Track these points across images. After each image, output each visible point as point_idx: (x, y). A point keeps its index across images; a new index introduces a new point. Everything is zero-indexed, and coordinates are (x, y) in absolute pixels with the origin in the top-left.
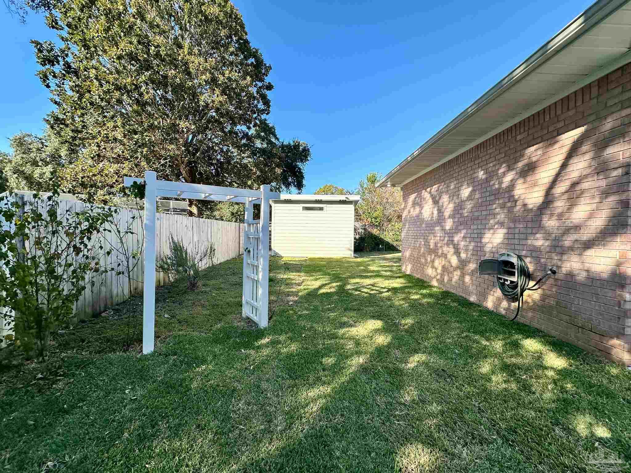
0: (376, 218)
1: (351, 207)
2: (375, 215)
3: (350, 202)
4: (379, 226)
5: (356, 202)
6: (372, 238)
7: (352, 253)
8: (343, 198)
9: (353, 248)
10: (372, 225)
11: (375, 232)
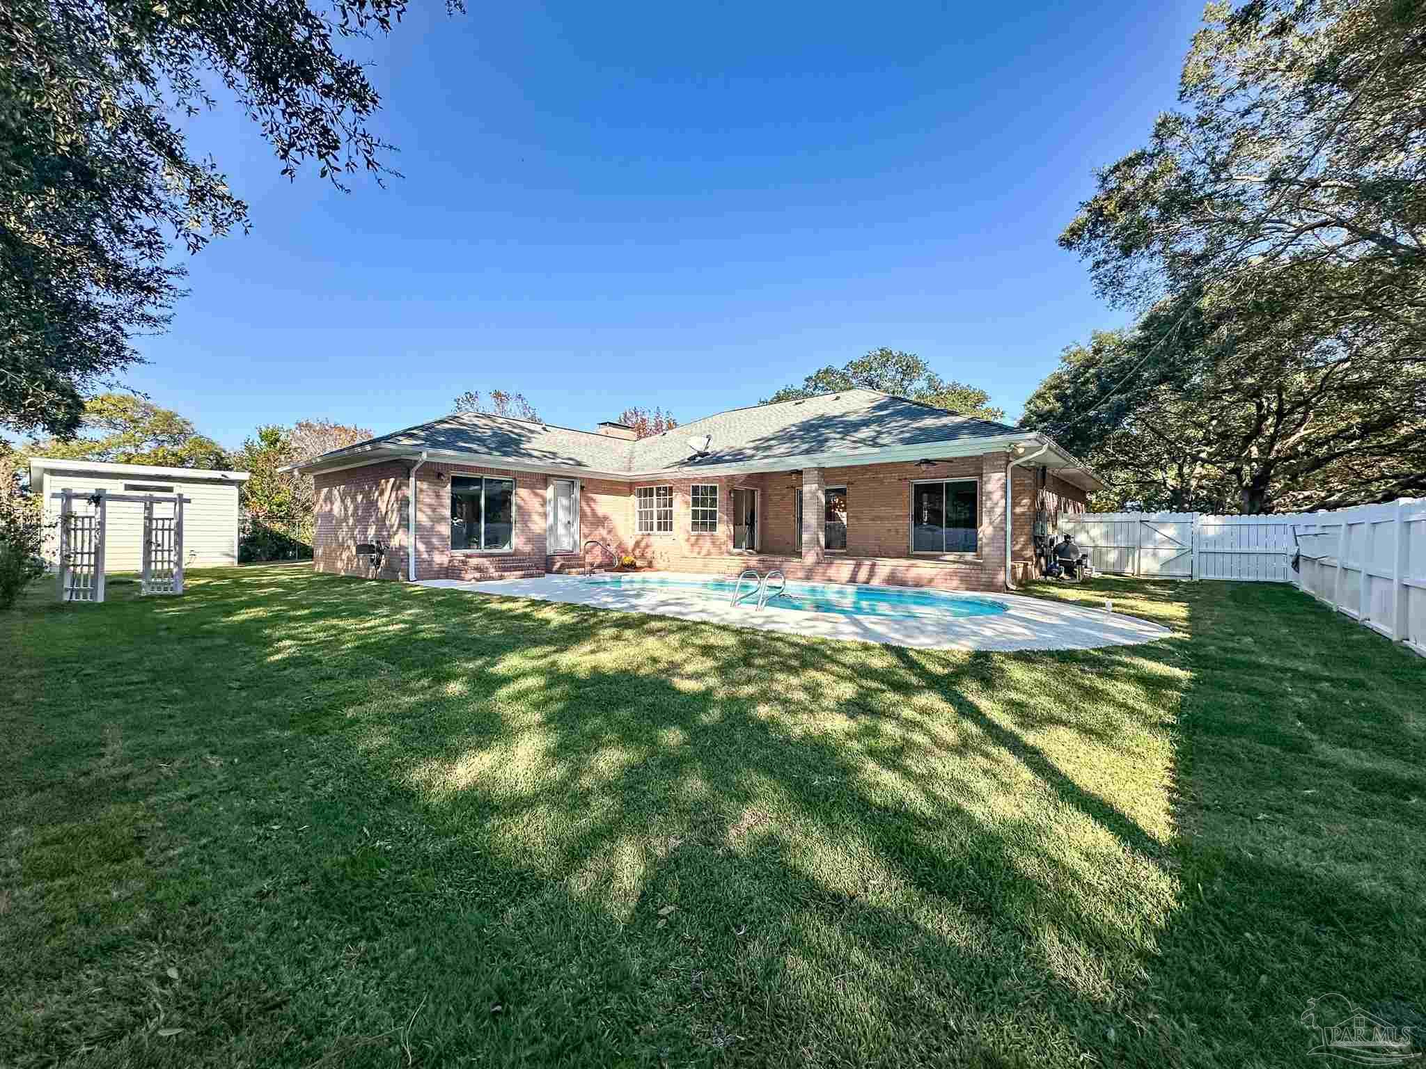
0: (280, 505)
1: (234, 491)
2: (277, 500)
3: (231, 482)
4: (289, 518)
5: (239, 483)
6: (271, 538)
7: (236, 561)
8: (217, 474)
9: (236, 554)
10: (271, 516)
11: (279, 527)
